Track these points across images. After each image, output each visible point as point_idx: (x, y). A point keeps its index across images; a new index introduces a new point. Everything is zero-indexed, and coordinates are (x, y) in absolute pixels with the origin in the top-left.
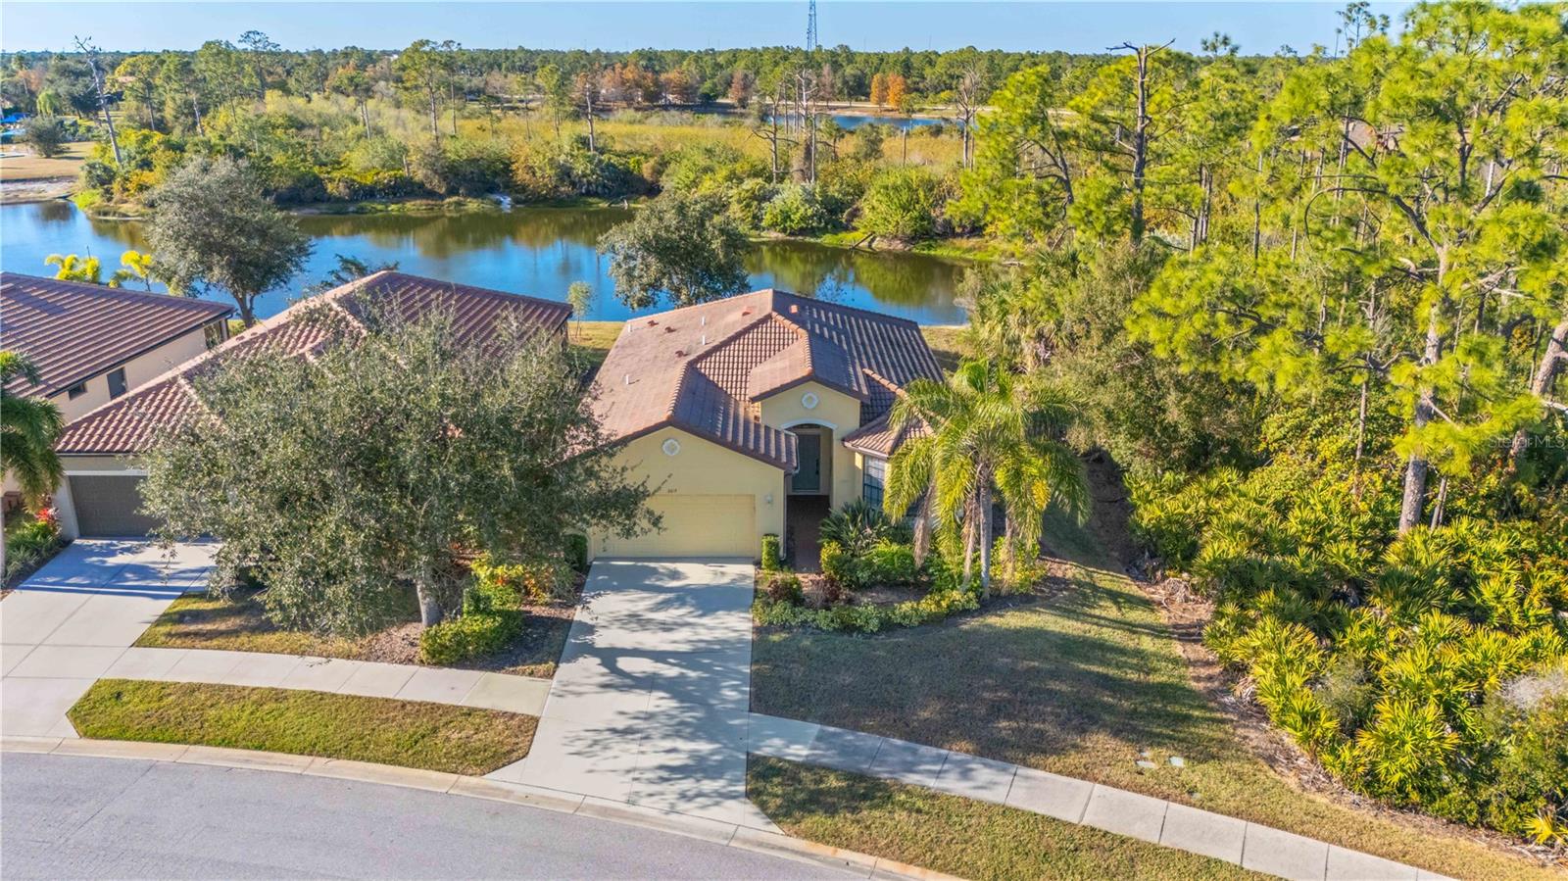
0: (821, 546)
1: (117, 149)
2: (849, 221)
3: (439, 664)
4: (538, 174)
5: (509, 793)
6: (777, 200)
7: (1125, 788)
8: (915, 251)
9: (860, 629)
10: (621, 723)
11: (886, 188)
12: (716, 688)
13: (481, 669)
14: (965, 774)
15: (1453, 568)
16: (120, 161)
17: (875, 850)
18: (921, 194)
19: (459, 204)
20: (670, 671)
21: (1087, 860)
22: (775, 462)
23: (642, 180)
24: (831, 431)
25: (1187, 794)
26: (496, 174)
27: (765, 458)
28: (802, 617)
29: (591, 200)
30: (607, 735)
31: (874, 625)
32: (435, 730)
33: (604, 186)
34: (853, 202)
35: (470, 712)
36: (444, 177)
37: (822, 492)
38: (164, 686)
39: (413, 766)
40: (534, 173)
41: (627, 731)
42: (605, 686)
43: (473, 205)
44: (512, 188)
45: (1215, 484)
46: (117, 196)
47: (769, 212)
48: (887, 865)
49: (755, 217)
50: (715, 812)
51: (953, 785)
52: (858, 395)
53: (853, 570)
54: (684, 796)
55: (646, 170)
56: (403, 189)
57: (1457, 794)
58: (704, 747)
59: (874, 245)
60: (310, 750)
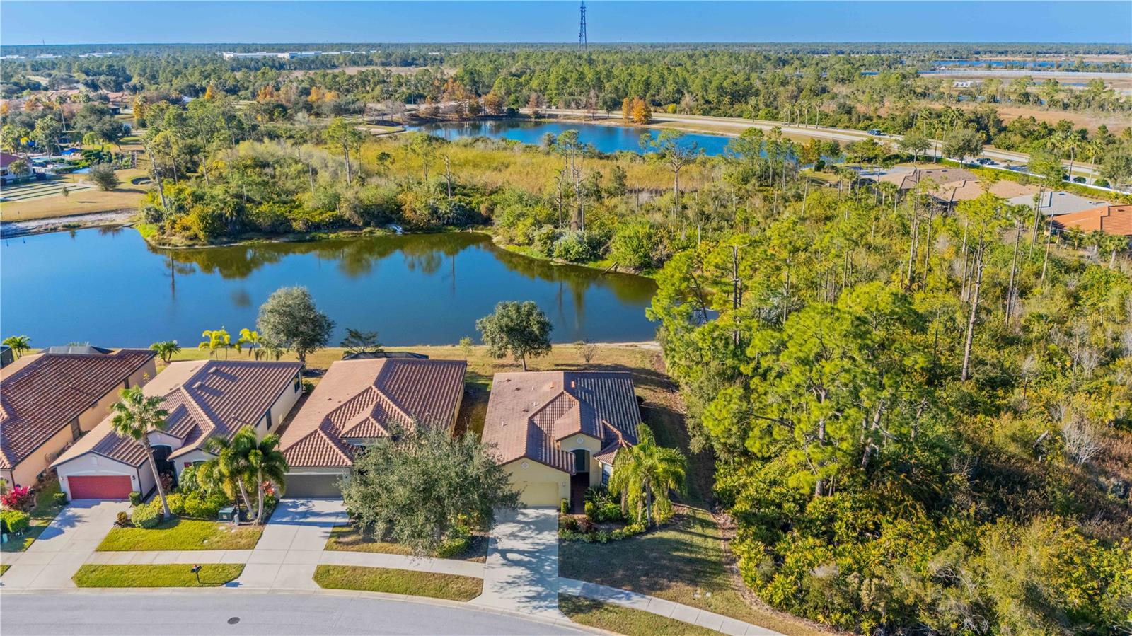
0: (585, 504)
1: (163, 197)
2: (604, 254)
3: (443, 557)
4: (418, 213)
5: (477, 608)
6: (562, 240)
7: (688, 605)
8: (640, 275)
9: (599, 542)
10: (510, 580)
11: (625, 237)
12: (543, 566)
13: (459, 559)
14: (628, 597)
15: (830, 513)
16: (165, 206)
17: (602, 627)
18: (645, 242)
19: (371, 232)
20: (526, 559)
21: (670, 629)
22: (566, 471)
23: (480, 214)
24: (589, 452)
25: (708, 606)
26: (392, 212)
27: (562, 469)
28: (577, 537)
29: (449, 228)
30: (505, 584)
31: (604, 540)
32: (447, 584)
33: (458, 219)
34: (606, 242)
35: (458, 577)
36: (361, 215)
37: (586, 471)
38: (344, 567)
39: (442, 598)
40: (415, 212)
41: (513, 583)
42: (503, 564)
43: (379, 233)
44: (401, 221)
45: (751, 468)
46: (168, 232)
47: (558, 246)
48: (605, 632)
49: (549, 250)
50: (545, 613)
51: (625, 603)
52: (599, 438)
53: (597, 516)
54: (535, 608)
55: (483, 209)
56: (339, 224)
57: (797, 607)
58: (540, 589)
59: (618, 270)
60: (405, 592)
